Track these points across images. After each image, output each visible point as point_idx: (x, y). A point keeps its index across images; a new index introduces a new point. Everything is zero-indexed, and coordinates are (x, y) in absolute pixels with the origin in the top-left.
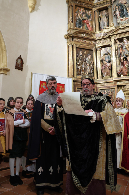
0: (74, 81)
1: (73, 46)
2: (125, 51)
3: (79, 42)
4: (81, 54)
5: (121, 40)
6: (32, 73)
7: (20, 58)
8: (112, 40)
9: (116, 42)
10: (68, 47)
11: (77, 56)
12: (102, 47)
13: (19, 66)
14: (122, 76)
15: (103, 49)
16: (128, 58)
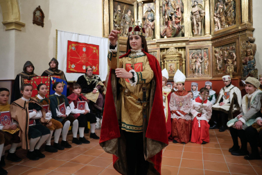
2: (171, 8)
4: (119, 9)
7: (39, 9)
11: (114, 12)
12: (145, 2)
13: (38, 21)
16: (173, 16)
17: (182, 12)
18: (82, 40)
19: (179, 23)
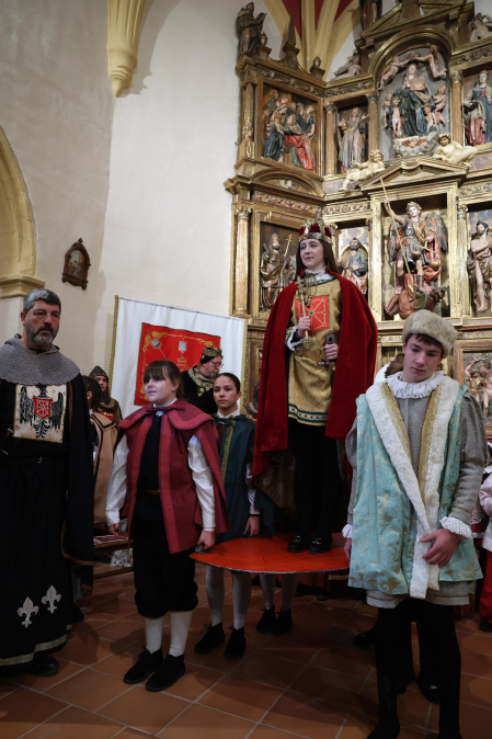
0: (250, 329)
1: (250, 216)
2: (412, 241)
3: (271, 204)
4: (276, 244)
5: (400, 207)
6: (117, 298)
7: (79, 247)
8: (375, 204)
9: (385, 213)
10: (236, 218)
11: (262, 250)
12: (342, 225)
13: (75, 274)
14: (397, 317)
15: (345, 232)
16: (419, 263)
17: (444, 251)
18: (178, 322)
19: (435, 279)
